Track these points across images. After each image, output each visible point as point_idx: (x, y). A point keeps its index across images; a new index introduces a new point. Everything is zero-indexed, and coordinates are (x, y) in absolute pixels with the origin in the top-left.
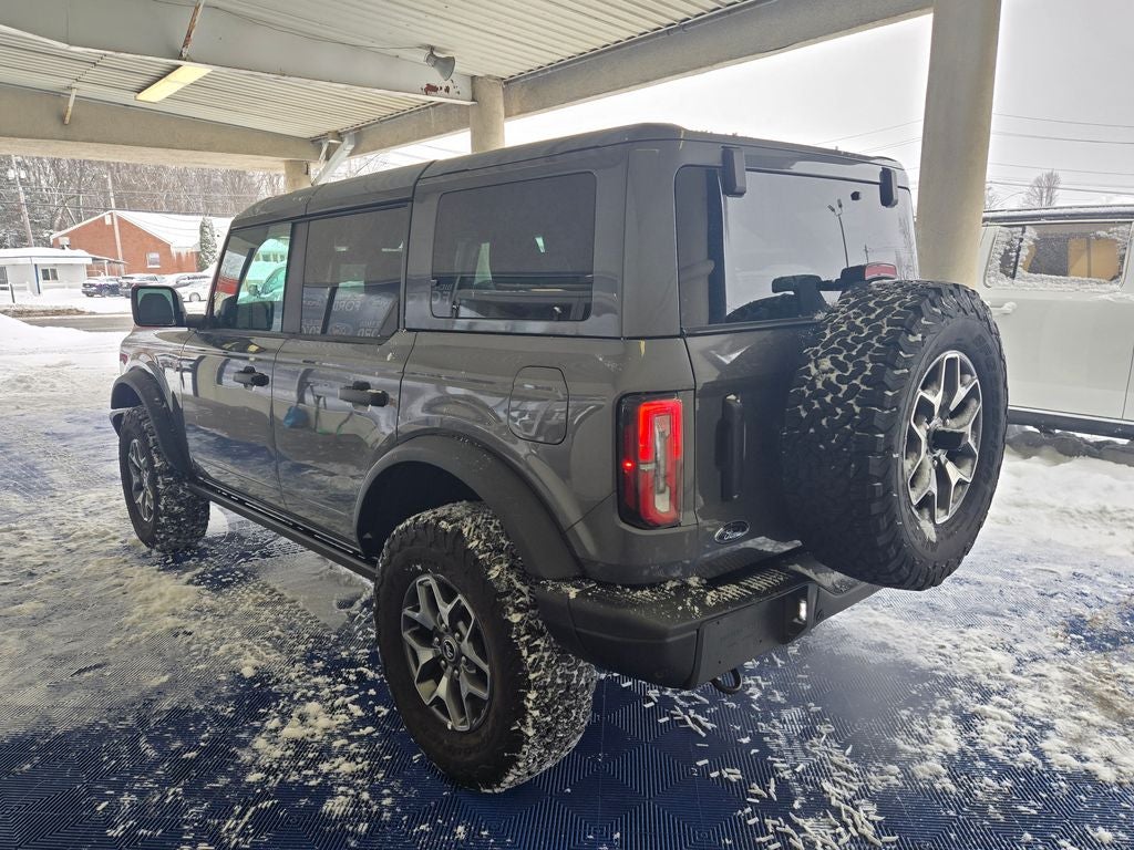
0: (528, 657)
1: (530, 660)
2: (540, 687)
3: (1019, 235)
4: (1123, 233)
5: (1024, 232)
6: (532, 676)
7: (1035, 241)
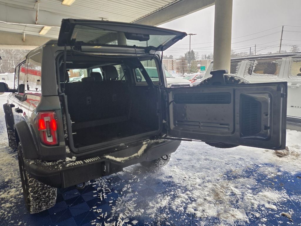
0: (29, 179)
1: (29, 180)
2: (33, 187)
3: (253, 63)
4: (279, 61)
5: (254, 62)
6: (30, 184)
7: (257, 64)
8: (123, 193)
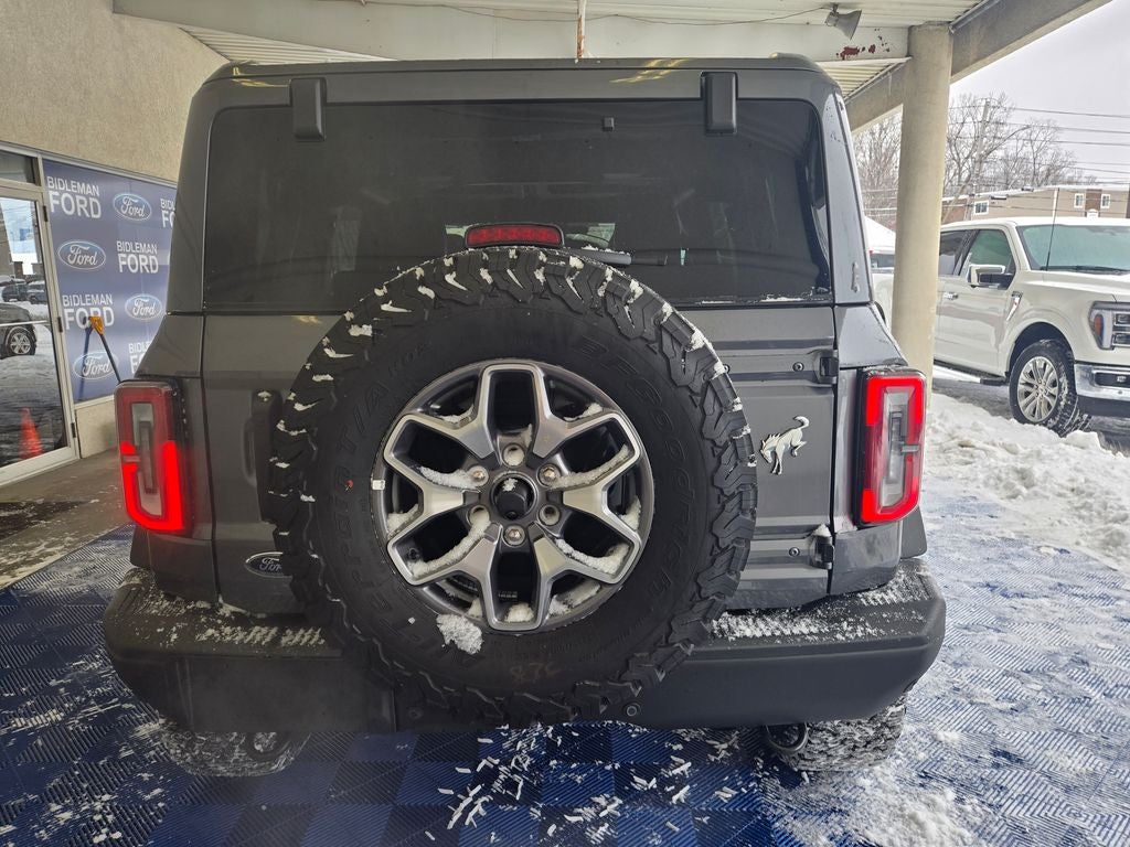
8: (557, 832)
